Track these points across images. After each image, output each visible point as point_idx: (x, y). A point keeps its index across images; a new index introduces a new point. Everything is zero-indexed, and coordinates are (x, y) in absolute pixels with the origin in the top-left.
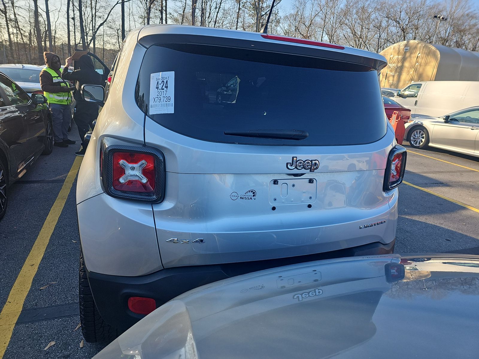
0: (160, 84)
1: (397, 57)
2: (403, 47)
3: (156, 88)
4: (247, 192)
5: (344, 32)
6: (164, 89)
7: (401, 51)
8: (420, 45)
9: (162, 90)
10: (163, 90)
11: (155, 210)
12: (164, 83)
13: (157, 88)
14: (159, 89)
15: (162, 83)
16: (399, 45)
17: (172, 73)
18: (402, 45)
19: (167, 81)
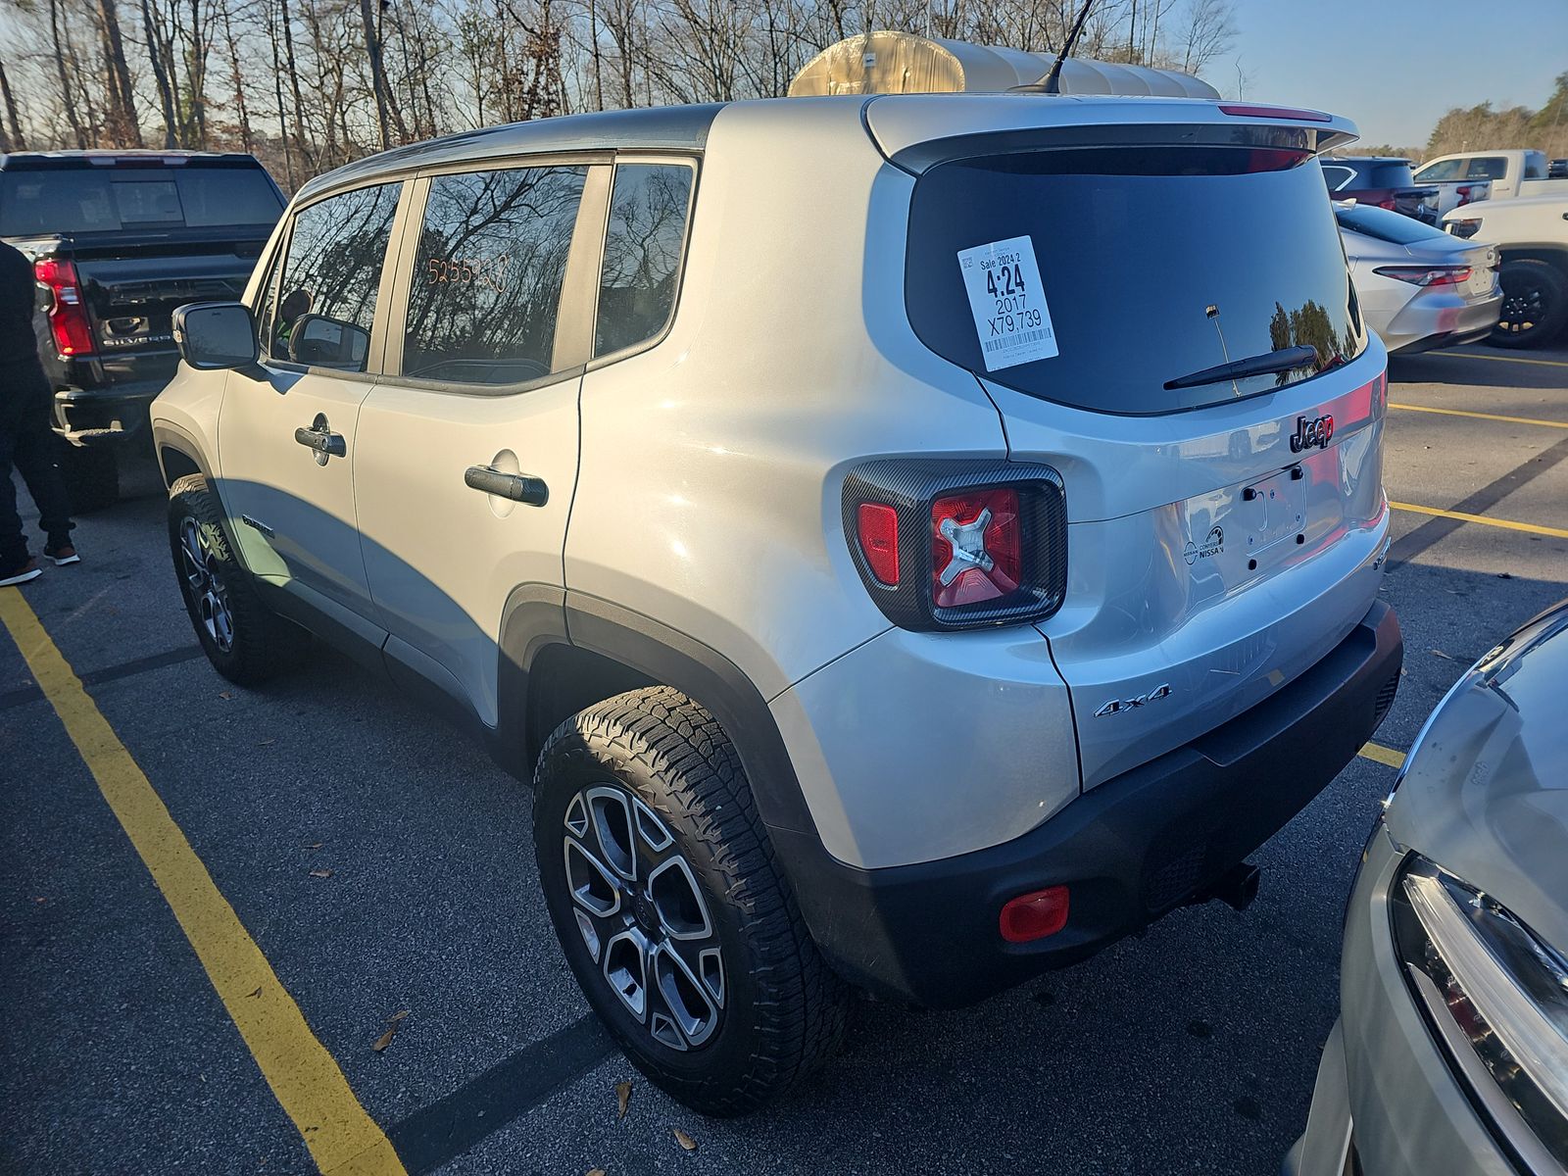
0: (999, 278)
1: (848, 85)
2: (859, 54)
3: (990, 291)
4: (1209, 537)
5: (662, 15)
6: (1013, 291)
7: (855, 67)
8: (903, 44)
9: (1008, 294)
10: (1011, 296)
11: (1054, 638)
12: (1009, 272)
13: (994, 290)
14: (999, 293)
15: (1003, 275)
16: (846, 50)
17: (1025, 242)
18: (853, 46)
19: (1017, 266)
